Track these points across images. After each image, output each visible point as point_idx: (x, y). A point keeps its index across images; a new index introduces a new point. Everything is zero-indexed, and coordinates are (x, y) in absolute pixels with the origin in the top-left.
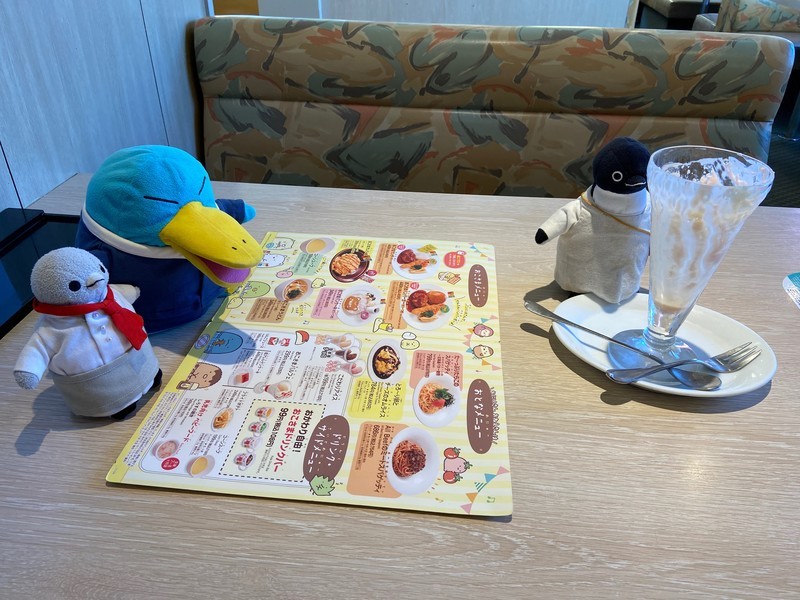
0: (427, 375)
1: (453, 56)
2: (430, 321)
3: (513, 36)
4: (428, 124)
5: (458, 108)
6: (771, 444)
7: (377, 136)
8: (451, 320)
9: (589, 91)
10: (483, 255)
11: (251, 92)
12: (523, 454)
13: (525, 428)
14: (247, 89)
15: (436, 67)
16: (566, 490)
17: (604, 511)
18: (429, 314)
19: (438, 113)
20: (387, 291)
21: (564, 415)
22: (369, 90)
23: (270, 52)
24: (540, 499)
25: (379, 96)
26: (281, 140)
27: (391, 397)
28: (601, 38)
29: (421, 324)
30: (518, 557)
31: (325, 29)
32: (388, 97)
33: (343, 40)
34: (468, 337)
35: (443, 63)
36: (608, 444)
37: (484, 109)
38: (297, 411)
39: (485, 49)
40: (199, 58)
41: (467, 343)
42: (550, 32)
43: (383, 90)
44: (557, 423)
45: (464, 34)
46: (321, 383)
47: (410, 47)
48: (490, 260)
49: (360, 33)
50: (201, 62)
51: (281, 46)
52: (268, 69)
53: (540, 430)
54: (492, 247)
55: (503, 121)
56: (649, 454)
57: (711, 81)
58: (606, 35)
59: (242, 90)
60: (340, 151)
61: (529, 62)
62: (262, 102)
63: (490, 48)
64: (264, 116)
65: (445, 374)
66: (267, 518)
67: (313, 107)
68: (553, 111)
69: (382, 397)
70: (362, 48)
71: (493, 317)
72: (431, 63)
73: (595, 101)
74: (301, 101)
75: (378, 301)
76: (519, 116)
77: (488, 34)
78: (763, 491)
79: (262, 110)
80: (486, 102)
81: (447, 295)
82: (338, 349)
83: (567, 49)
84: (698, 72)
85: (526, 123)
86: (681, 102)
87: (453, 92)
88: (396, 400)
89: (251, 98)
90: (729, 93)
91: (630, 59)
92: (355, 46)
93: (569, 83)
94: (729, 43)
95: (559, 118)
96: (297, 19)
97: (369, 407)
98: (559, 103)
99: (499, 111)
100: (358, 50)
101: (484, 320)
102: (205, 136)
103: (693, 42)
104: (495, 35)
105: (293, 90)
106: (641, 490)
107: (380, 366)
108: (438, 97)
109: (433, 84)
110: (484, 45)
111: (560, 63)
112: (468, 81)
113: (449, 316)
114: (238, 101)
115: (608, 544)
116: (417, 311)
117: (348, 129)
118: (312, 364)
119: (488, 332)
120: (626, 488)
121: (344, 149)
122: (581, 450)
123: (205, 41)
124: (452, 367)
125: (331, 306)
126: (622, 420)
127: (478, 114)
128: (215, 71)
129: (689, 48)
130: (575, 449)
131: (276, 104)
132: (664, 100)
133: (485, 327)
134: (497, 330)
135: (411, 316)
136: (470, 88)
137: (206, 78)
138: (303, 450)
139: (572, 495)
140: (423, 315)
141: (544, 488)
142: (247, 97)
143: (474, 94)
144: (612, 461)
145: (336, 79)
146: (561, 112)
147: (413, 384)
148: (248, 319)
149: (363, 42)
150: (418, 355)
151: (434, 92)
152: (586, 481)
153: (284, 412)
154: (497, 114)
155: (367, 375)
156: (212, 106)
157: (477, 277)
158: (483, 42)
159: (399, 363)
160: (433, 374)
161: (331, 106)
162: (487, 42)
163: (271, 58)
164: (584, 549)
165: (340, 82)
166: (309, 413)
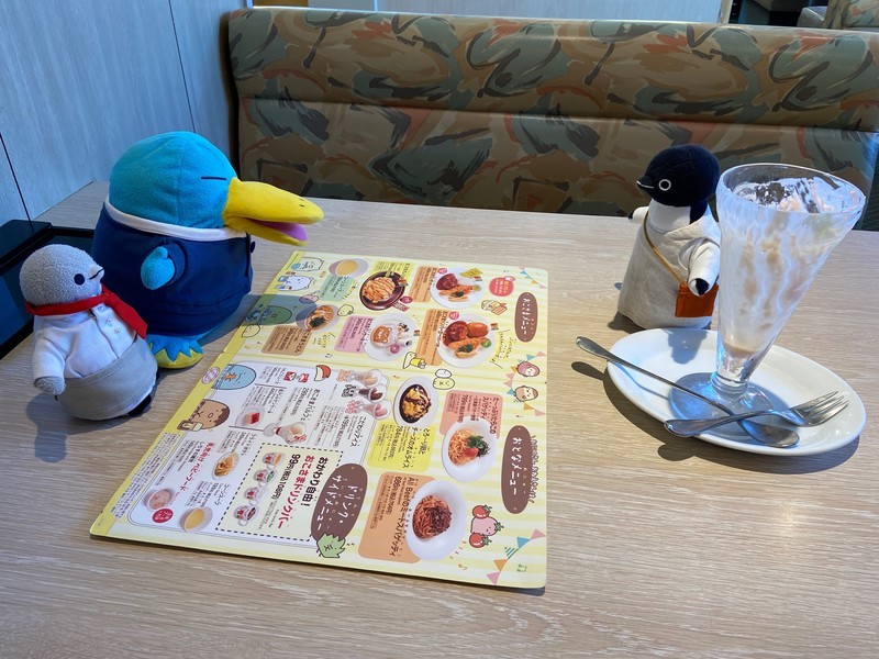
0: (461, 419)
1: (516, 53)
2: (469, 357)
3: (583, 30)
4: (485, 130)
5: (521, 113)
6: (855, 512)
7: (428, 142)
8: (493, 356)
9: (669, 94)
10: (534, 282)
11: (290, 91)
12: (564, 516)
13: (568, 485)
14: (286, 89)
15: (496, 65)
16: (610, 560)
17: (653, 587)
18: (468, 349)
19: (498, 117)
20: (422, 321)
21: (613, 471)
22: (420, 92)
23: (311, 47)
24: (578, 569)
25: (432, 98)
26: (323, 146)
27: (418, 444)
28: (684, 34)
29: (458, 360)
30: (547, 638)
31: (373, 22)
32: (443, 99)
33: (392, 34)
34: (511, 376)
35: (505, 61)
36: (663, 507)
37: (549, 114)
38: (310, 458)
39: (552, 47)
40: (234, 54)
41: (509, 384)
42: (626, 27)
43: (437, 91)
44: (606, 480)
45: (528, 28)
46: (340, 426)
47: (468, 43)
48: (542, 287)
49: (412, 26)
50: (236, 58)
51: (323, 41)
52: (309, 67)
53: (585, 488)
54: (545, 273)
55: (571, 127)
56: (711, 521)
57: (809, 85)
58: (690, 31)
59: (281, 90)
60: (388, 159)
61: (603, 60)
62: (303, 103)
63: (558, 44)
64: (303, 118)
65: (481, 420)
66: (266, 583)
67: (359, 109)
68: (628, 117)
69: (407, 445)
70: (413, 44)
71: (540, 354)
72: (490, 61)
73: (677, 106)
74: (345, 103)
75: (411, 332)
76: (590, 122)
77: (556, 29)
78: (841, 568)
79: (302, 112)
80: (552, 106)
81: (490, 327)
82: (362, 387)
83: (645, 46)
84: (795, 74)
85: (598, 131)
86: (776, 108)
87: (516, 94)
88: (423, 448)
89: (291, 99)
90: (831, 98)
91: (718, 58)
92: (406, 42)
93: (647, 84)
94: (832, 41)
95: (635, 125)
96: (341, 11)
97: (392, 455)
98: (635, 107)
99: (567, 116)
100: (409, 47)
101: (530, 357)
102: (240, 141)
103: (791, 39)
104: (564, 30)
105: (337, 91)
106: (697, 563)
107: (408, 407)
108: (497, 99)
109: (493, 85)
110: (550, 41)
111: (638, 62)
112: (533, 82)
113: (492, 351)
114: (277, 102)
115: (654, 625)
116: (454, 344)
117: (396, 135)
118: (332, 404)
119: (534, 371)
120: (679, 560)
121: (392, 157)
122: (631, 513)
123: (241, 34)
124: (489, 411)
125: (358, 337)
126: (681, 479)
127: (542, 119)
128: (250, 68)
129: (786, 47)
130: (623, 511)
131: (318, 107)
132: (755, 105)
133: (530, 366)
134: (544, 369)
135: (448, 351)
136: (535, 89)
137: (241, 77)
138: (313, 503)
139: (616, 567)
140: (461, 349)
141: (585, 556)
142: (286, 97)
143: (539, 97)
144: (666, 527)
145: (383, 79)
146: (637, 118)
147: (444, 430)
148: (263, 351)
149: (415, 37)
150: (452, 396)
151: (493, 94)
152: (634, 550)
153: (295, 458)
154: (563, 119)
155: (393, 418)
156: (247, 108)
157: (526, 307)
158: (551, 37)
159: (430, 404)
160: (467, 419)
161: (379, 109)
162: (555, 37)
163: (313, 54)
164: (626, 631)
165: (389, 82)
166: (324, 460)
